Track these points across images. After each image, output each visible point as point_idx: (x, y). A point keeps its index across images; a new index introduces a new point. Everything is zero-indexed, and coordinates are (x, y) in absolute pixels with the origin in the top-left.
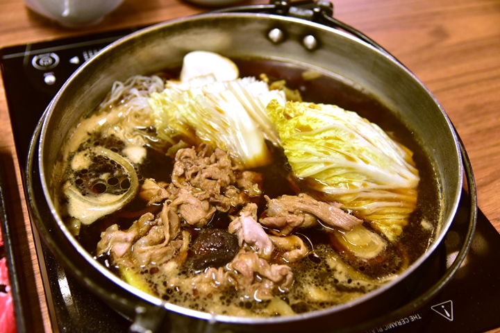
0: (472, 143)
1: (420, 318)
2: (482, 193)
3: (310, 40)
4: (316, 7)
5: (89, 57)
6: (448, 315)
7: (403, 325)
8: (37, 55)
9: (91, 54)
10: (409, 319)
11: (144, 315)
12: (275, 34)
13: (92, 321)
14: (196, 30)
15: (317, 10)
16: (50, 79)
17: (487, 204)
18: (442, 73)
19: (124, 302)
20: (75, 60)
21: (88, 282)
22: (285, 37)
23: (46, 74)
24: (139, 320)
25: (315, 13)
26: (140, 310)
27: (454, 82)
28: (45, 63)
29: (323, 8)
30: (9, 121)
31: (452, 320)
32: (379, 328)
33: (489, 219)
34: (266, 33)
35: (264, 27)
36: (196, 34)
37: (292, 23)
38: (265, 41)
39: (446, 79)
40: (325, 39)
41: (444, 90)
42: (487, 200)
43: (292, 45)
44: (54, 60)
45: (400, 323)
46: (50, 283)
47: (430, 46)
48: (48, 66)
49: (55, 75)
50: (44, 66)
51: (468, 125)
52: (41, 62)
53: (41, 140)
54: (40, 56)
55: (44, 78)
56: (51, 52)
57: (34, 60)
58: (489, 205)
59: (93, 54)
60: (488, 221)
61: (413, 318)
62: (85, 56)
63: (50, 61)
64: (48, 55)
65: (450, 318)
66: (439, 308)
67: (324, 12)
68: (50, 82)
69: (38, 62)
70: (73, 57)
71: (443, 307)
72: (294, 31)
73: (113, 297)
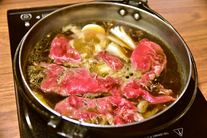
0: (203, 64)
1: (168, 134)
2: (204, 85)
3: (137, 16)
4: (140, 2)
5: (44, 16)
6: (180, 134)
7: (161, 136)
8: (23, 14)
9: (45, 15)
10: (164, 134)
11: (53, 119)
12: (122, 12)
13: (35, 123)
14: (89, 8)
15: (140, 3)
16: (27, 24)
17: (205, 90)
18: (195, 33)
19: (46, 114)
20: (38, 17)
21: (34, 105)
22: (126, 13)
23: (26, 22)
24: (51, 121)
25: (139, 4)
26: (52, 117)
27: (199, 37)
28: (26, 18)
29: (143, 3)
30: (9, 41)
31: (182, 136)
32: (150, 136)
33: (204, 96)
34: (119, 12)
35: (118, 9)
36: (88, 10)
37: (130, 8)
38: (118, 14)
39: (196, 36)
40: (143, 16)
41: (194, 41)
42: (205, 89)
43: (129, 17)
44: (30, 17)
45: (159, 135)
46: (20, 106)
47: (191, 21)
48: (27, 19)
49: (29, 23)
50: (25, 19)
51: (202, 57)
52: (24, 17)
53: (21, 49)
54: (24, 14)
55: (25, 24)
56: (29, 13)
57: (22, 16)
58: (206, 91)
59: (46, 15)
60: (204, 98)
61: (165, 134)
62: (43, 15)
63: (28, 17)
64: (27, 14)
65: (181, 135)
66: (177, 131)
67: (143, 4)
68: (27, 26)
69: (23, 17)
70: (37, 16)
71: (179, 130)
72: (130, 11)
73: (43, 112)
